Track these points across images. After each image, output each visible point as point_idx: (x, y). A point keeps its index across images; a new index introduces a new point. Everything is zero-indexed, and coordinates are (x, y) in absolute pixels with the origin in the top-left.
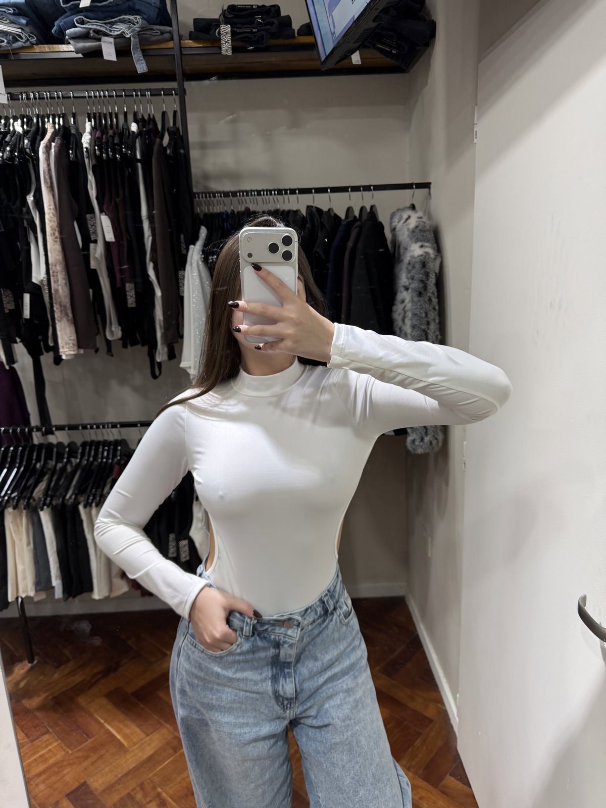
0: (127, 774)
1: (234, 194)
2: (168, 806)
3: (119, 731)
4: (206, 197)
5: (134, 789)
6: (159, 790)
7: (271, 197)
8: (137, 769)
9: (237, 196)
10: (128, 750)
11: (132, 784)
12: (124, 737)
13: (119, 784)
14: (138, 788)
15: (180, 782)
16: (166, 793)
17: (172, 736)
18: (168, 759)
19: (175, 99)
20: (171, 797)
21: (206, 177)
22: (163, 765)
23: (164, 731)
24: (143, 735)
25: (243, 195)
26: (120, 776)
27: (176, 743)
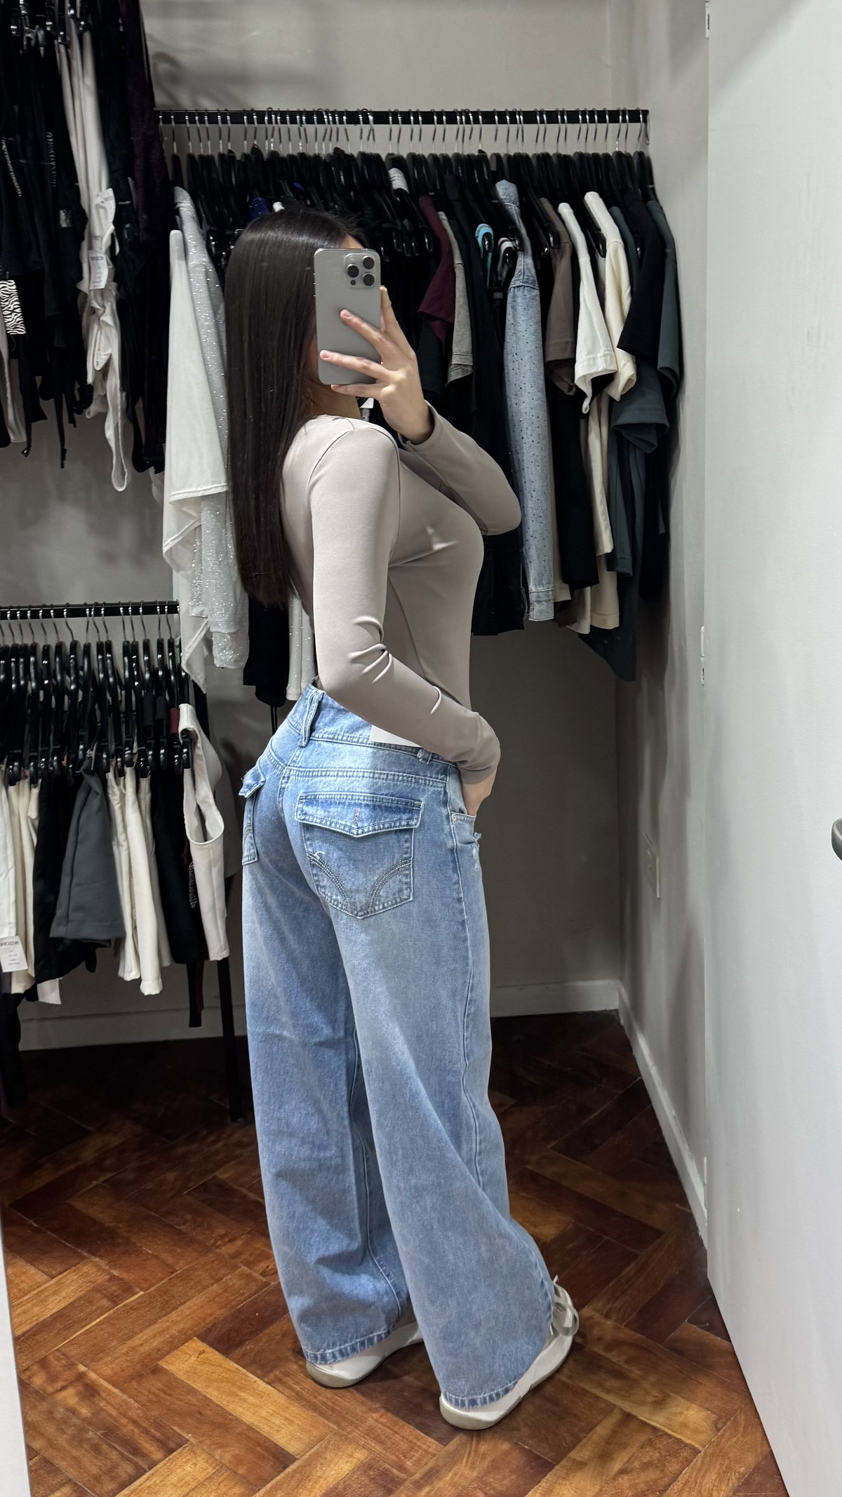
27: (114, 1288)
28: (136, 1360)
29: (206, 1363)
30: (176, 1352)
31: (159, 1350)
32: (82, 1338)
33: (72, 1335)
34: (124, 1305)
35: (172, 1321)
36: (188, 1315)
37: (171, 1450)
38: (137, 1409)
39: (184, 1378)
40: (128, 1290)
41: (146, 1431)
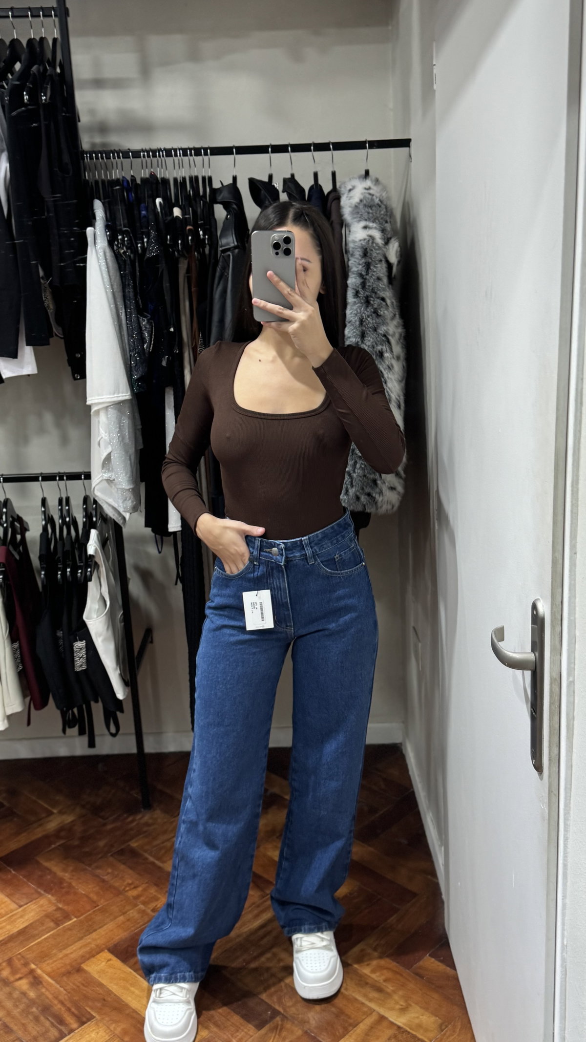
1: (136, 154)
2: (44, 983)
4: (97, 158)
6: (33, 966)
7: (186, 159)
8: (3, 943)
9: (140, 157)
14: (4, 964)
15: (61, 959)
16: (44, 971)
17: (55, 908)
18: (47, 933)
19: (54, 21)
20: (47, 975)
21: (103, 128)
22: (39, 940)
23: (43, 901)
24: (13, 906)
25: (149, 156)
27: (58, 915)
28: (68, 963)
29: (112, 967)
30: (93, 959)
31: (83, 956)
34: (64, 927)
35: (93, 938)
36: (103, 935)
37: (83, 1023)
38: (65, 995)
39: (96, 976)
40: (67, 917)
41: (69, 1010)
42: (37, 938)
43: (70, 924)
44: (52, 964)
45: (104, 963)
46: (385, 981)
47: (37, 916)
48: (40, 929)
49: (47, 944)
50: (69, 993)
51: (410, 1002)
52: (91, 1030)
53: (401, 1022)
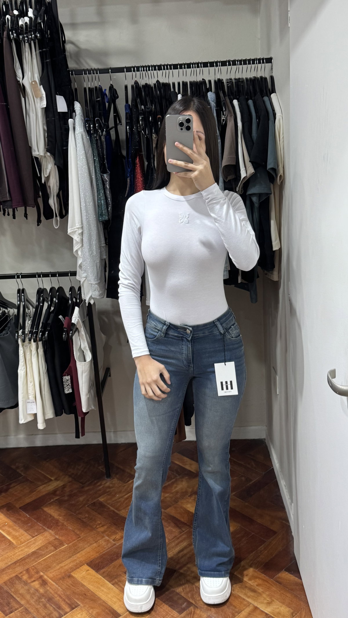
0: (15, 563)
2: (48, 584)
3: (9, 533)
5: (21, 573)
6: (42, 574)
8: (23, 559)
10: (16, 547)
11: (19, 569)
12: (12, 538)
13: (9, 569)
14: (24, 572)
15: (59, 569)
16: (48, 577)
17: (54, 538)
18: (50, 554)
20: (50, 579)
22: (45, 558)
23: (46, 534)
24: (29, 537)
26: (9, 564)
27: (56, 543)
28: (62, 572)
29: (89, 575)
30: (78, 569)
31: (71, 568)
32: (43, 562)
33: (39, 561)
34: (60, 550)
35: (77, 557)
36: (84, 555)
37: (73, 609)
38: (61, 591)
39: (80, 580)
40: (62, 544)
41: (64, 601)
42: (43, 556)
43: (64, 548)
44: (53, 572)
45: (84, 573)
46: (257, 585)
47: (43, 543)
48: (46, 551)
49: (50, 560)
50: (64, 590)
51: (273, 599)
52: (78, 612)
53: (267, 611)
